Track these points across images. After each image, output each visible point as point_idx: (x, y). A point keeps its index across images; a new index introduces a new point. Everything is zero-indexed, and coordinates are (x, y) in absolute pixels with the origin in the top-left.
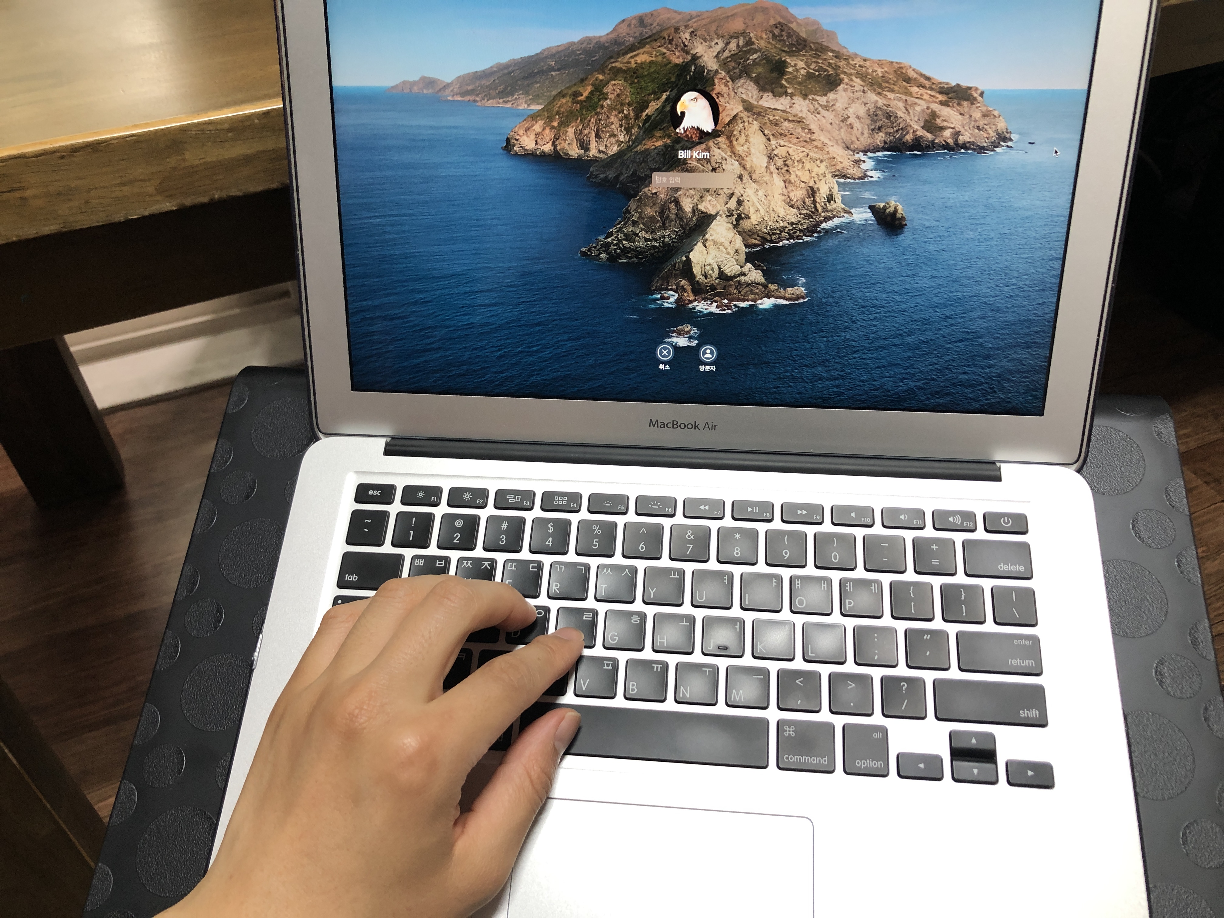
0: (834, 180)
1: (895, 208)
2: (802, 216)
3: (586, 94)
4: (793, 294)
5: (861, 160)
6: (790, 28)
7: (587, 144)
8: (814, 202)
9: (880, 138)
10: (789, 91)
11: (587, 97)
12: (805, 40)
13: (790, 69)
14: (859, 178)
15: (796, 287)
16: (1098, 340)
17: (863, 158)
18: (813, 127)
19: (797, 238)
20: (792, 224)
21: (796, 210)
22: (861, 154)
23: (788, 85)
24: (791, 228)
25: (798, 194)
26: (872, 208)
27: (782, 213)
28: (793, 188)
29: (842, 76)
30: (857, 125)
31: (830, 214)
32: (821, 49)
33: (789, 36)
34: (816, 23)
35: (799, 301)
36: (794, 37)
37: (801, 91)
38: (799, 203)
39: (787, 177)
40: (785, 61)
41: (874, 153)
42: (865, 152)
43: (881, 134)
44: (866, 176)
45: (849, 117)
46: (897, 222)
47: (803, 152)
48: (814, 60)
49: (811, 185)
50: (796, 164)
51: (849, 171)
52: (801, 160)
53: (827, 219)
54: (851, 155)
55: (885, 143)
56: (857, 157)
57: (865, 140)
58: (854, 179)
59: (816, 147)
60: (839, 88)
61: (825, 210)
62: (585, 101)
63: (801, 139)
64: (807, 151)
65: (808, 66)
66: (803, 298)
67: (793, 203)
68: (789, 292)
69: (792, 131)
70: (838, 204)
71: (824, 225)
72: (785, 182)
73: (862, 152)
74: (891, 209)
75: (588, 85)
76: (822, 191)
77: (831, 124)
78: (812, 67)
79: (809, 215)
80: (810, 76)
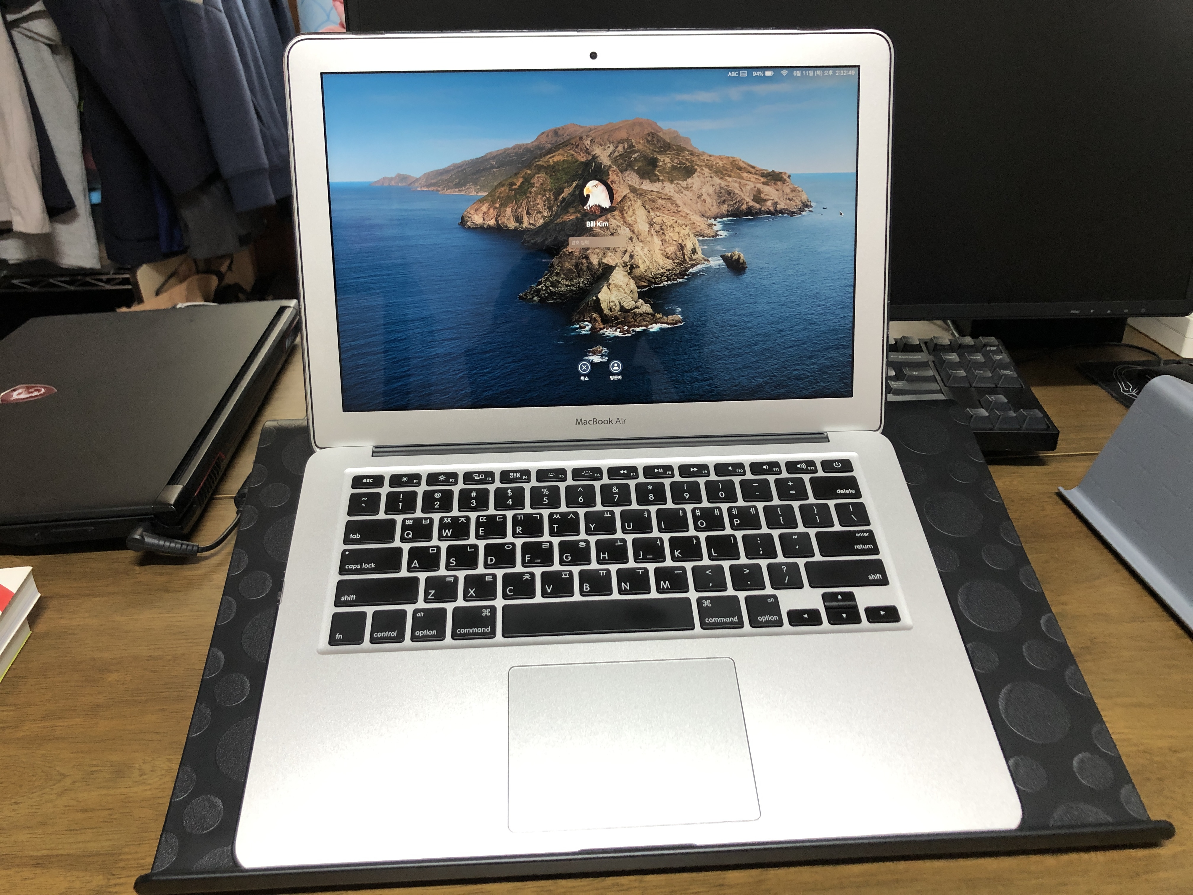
0: (696, 239)
1: (739, 256)
2: (676, 264)
3: (518, 184)
4: (673, 320)
5: (713, 224)
6: (658, 136)
7: (520, 219)
8: (683, 254)
9: (725, 208)
10: (661, 178)
11: (519, 186)
12: (669, 144)
13: (661, 164)
14: (713, 237)
15: (675, 315)
17: (714, 222)
18: (678, 202)
19: (674, 279)
20: (669, 270)
21: (670, 261)
22: (713, 220)
23: (659, 174)
24: (668, 273)
25: (671, 249)
26: (723, 257)
27: (661, 263)
28: (668, 245)
29: (696, 167)
30: (708, 200)
31: (694, 262)
32: (680, 150)
33: (658, 141)
34: (675, 132)
35: (678, 325)
36: (661, 142)
37: (668, 177)
38: (673, 256)
39: (663, 237)
40: (656, 158)
41: (722, 218)
42: (715, 218)
43: (725, 206)
44: (717, 235)
45: (702, 195)
46: (741, 266)
47: (673, 220)
48: (676, 157)
49: (680, 242)
50: (669, 228)
51: (705, 232)
52: (672, 225)
53: (693, 266)
54: (706, 221)
55: (728, 211)
56: (710, 221)
57: (715, 210)
58: (710, 237)
59: (682, 216)
60: (694, 175)
61: (691, 259)
62: (518, 189)
63: (671, 211)
64: (676, 219)
65: (673, 161)
66: (681, 323)
67: (668, 255)
68: (670, 318)
69: (664, 206)
70: (699, 255)
71: (691, 270)
72: (662, 241)
73: (713, 218)
74: (736, 257)
75: (520, 178)
76: (688, 246)
77: (691, 200)
78: (676, 161)
79: (681, 263)
80: (674, 168)
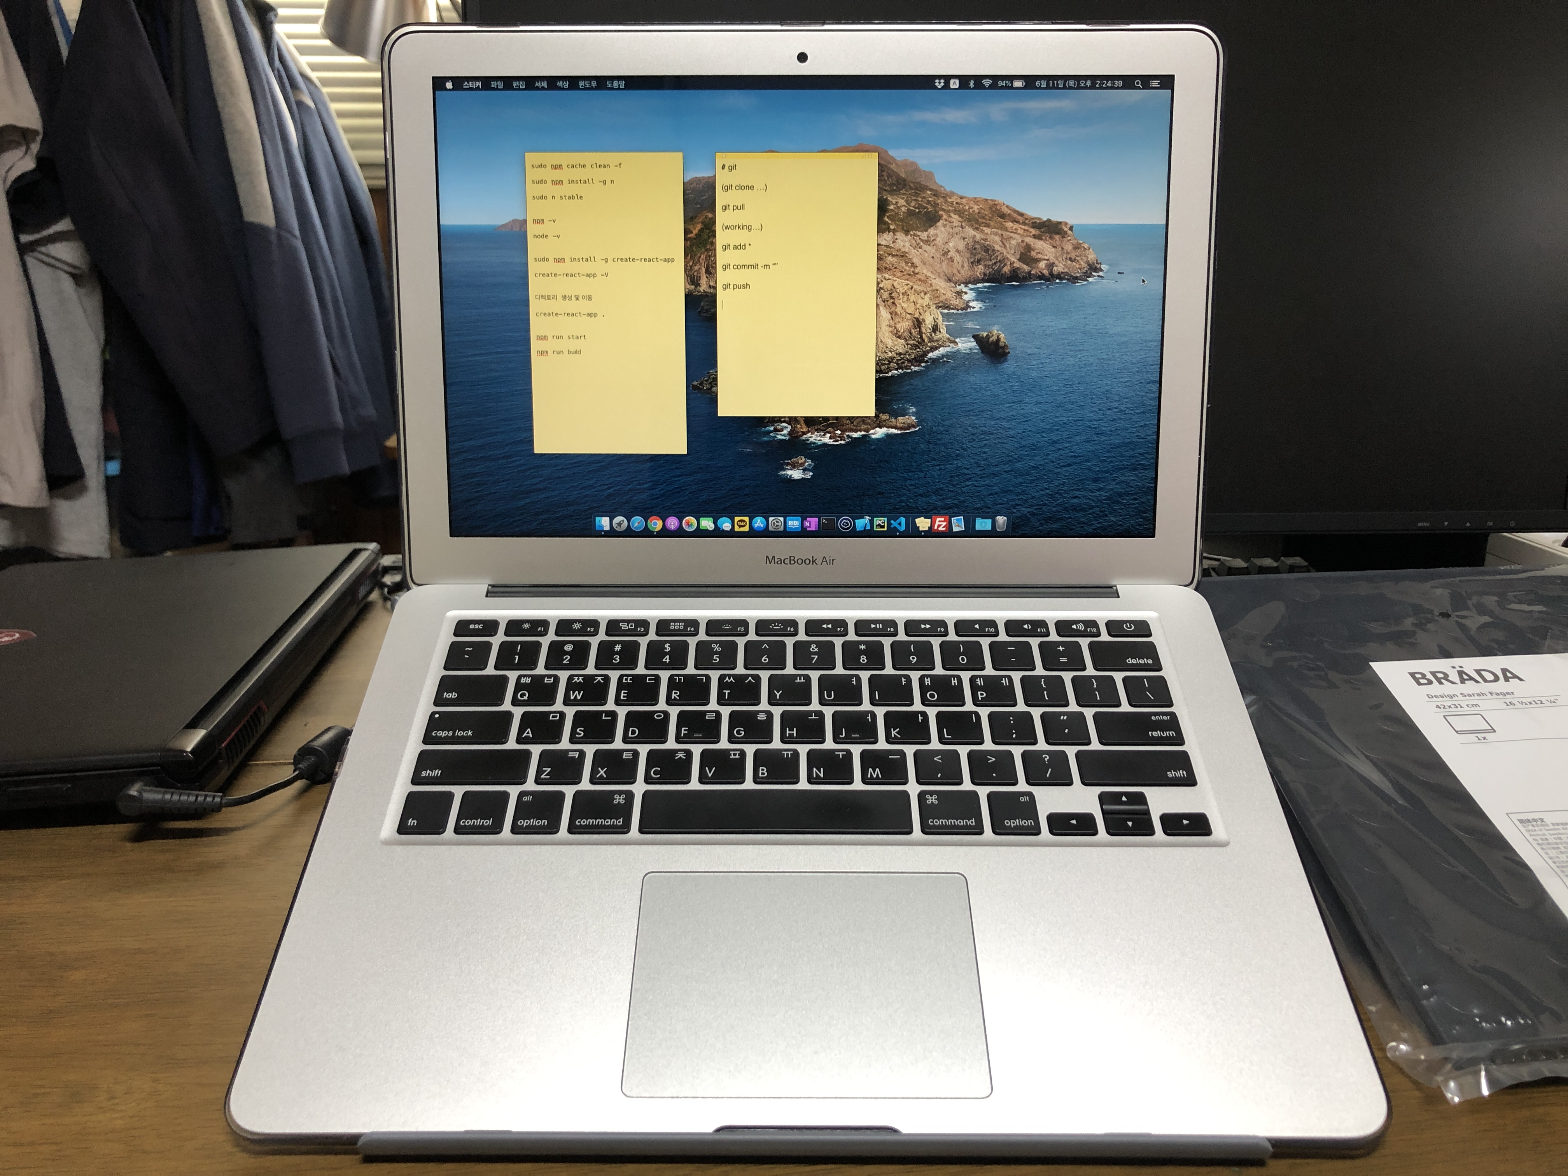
0: (938, 312)
1: (998, 337)
2: (909, 346)
3: (695, 232)
4: (904, 423)
5: (962, 292)
6: (889, 169)
7: (697, 280)
8: (920, 333)
9: (980, 270)
10: (892, 227)
11: (696, 235)
12: (904, 180)
13: (892, 207)
14: (962, 309)
15: (907, 417)
16: (1200, 459)
17: (965, 290)
18: (915, 260)
19: (906, 368)
20: (900, 354)
21: (903, 341)
22: (963, 285)
23: (890, 222)
24: (899, 358)
25: (904, 325)
26: (976, 338)
27: (890, 343)
28: (900, 320)
29: (941, 212)
30: (957, 258)
31: (935, 344)
32: (919, 188)
33: (889, 176)
34: (913, 163)
35: (911, 431)
36: (894, 177)
37: (903, 226)
38: (906, 334)
39: (893, 309)
40: (886, 199)
41: (976, 284)
42: (966, 284)
43: (980, 266)
44: (968, 307)
45: (949, 251)
46: (1000, 351)
47: (907, 284)
48: (913, 198)
49: (916, 316)
50: (901, 296)
51: (952, 302)
52: (906, 292)
53: (933, 349)
54: (953, 287)
55: (985, 274)
56: (958, 288)
57: (966, 272)
58: (958, 310)
59: (920, 280)
60: (938, 224)
61: (931, 340)
62: (695, 239)
63: (905, 273)
64: (912, 284)
65: (909, 204)
66: (915, 427)
67: (900, 334)
68: (901, 421)
69: (896, 265)
70: (943, 334)
71: (930, 355)
72: (891, 314)
73: (963, 283)
74: (994, 338)
75: (698, 223)
76: (927, 322)
77: (933, 257)
78: (913, 204)
79: (917, 345)
80: (910, 213)
